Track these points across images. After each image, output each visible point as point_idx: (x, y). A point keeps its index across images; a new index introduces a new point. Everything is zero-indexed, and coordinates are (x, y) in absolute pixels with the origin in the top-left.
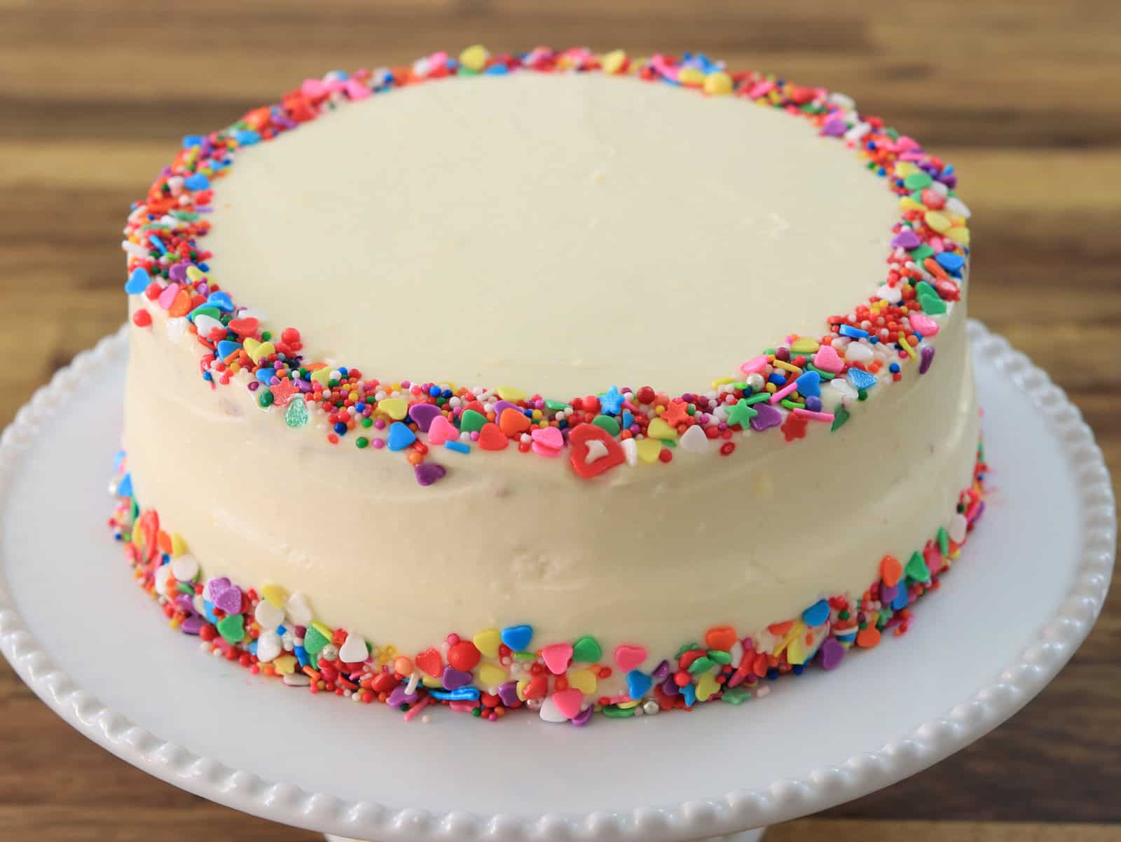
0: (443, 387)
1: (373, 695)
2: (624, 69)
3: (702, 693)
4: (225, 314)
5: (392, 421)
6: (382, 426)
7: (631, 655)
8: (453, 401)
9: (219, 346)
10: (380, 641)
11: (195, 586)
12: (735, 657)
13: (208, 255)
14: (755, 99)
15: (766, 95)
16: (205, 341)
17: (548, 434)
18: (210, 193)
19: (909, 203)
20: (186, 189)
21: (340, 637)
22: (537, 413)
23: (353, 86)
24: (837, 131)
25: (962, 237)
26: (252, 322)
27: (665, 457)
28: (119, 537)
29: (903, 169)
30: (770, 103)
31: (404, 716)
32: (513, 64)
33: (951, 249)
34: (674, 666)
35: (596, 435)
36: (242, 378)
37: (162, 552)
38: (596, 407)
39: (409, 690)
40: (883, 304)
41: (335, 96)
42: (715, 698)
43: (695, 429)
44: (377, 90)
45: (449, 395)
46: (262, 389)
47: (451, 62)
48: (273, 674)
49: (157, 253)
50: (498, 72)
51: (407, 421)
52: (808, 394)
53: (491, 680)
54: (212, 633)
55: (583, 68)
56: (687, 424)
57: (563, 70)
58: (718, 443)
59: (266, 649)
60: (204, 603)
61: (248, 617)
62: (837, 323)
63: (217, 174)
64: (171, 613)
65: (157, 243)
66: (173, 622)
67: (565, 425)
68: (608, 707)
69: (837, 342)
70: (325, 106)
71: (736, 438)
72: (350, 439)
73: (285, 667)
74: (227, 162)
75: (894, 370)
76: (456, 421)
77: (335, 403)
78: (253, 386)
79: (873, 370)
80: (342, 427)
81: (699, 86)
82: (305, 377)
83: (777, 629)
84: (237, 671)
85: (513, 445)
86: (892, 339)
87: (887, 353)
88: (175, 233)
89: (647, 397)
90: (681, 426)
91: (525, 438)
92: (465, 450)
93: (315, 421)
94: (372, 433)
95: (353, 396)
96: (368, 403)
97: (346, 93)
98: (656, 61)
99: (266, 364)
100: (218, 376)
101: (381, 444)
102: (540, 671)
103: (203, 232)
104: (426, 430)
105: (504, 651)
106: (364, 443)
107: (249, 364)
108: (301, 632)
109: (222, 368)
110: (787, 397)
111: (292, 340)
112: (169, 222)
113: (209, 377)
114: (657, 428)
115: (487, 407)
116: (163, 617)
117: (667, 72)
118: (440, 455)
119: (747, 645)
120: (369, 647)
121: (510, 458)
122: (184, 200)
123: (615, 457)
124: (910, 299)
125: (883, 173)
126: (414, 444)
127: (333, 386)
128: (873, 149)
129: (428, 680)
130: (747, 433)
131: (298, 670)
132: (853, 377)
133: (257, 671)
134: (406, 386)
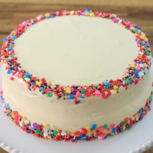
0: (76, 86)
1: (67, 140)
2: (74, 14)
3: (124, 129)
4: (29, 77)
5: (69, 94)
6: (67, 95)
7: (112, 126)
8: (79, 88)
9: (31, 83)
10: (68, 131)
11: (29, 124)
12: (129, 122)
13: (20, 64)
14: (99, 17)
15: (101, 16)
16: (28, 83)
17: (97, 92)
18: (14, 51)
19: (136, 34)
20: (9, 50)
21: (61, 131)
22: (94, 88)
23: (29, 24)
24: (116, 21)
25: (146, 39)
26: (35, 78)
27: (118, 92)
28: (7, 115)
29: (132, 28)
30: (102, 17)
31: (74, 143)
32: (55, 15)
33: (146, 42)
34: (119, 126)
35: (105, 91)
36: (37, 89)
37: (19, 118)
38: (104, 85)
39: (74, 138)
40: (141, 55)
41: (26, 26)
42: (126, 129)
43: (121, 86)
44: (33, 24)
45: (77, 87)
46: (42, 91)
47: (43, 16)
48: (47, 138)
49: (10, 65)
50: (52, 17)
51: (72, 93)
52: (137, 75)
53: (89, 134)
54: (33, 132)
55: (67, 15)
56: (120, 85)
57: (64, 15)
58: (125, 88)
59: (45, 135)
60: (31, 127)
61: (41, 130)
62: (136, 61)
63: (13, 46)
64: (24, 130)
65: (10, 63)
66: (25, 131)
67: (100, 89)
68: (109, 135)
69: (137, 64)
70: (25, 29)
71: (128, 86)
72: (62, 98)
73: (50, 137)
74: (14, 43)
75: (148, 68)
76: (80, 92)
77: (57, 92)
78: (40, 91)
79: (144, 68)
80: (60, 97)
81: (89, 16)
82: (50, 88)
83: (134, 116)
84: (40, 139)
85: (92, 95)
86: (145, 62)
87: (145, 65)
88: (12, 60)
89: (111, 81)
90: (119, 86)
91: (94, 93)
92: (83, 97)
93: (54, 96)
94: (66, 97)
95: (60, 90)
96: (63, 91)
97: (28, 25)
98: (79, 11)
99: (42, 86)
100: (32, 89)
101: (68, 99)
102: (98, 131)
103: (16, 59)
104: (75, 94)
105: (92, 129)
106: (64, 99)
107: (38, 86)
108: (52, 131)
109: (33, 87)
110: (134, 77)
111: (43, 80)
112: (10, 58)
113: (30, 89)
114: (115, 87)
115: (85, 88)
116: (22, 130)
117: (82, 13)
118: (79, 99)
119: (130, 120)
120: (66, 132)
121: (92, 97)
122: (10, 53)
123: (110, 94)
124: (145, 54)
125: (128, 29)
126: (74, 98)
127: (55, 88)
128: (124, 24)
129: (77, 136)
130: (130, 85)
131: (52, 137)
132: (142, 71)
133: (44, 139)
134: (68, 86)
